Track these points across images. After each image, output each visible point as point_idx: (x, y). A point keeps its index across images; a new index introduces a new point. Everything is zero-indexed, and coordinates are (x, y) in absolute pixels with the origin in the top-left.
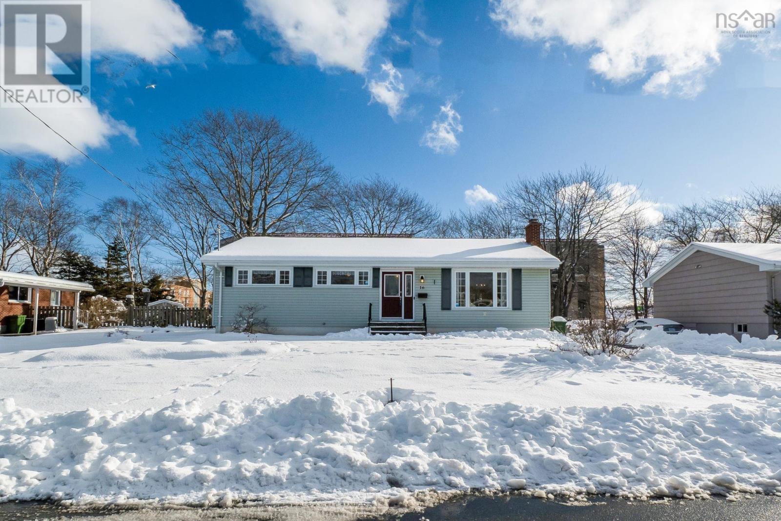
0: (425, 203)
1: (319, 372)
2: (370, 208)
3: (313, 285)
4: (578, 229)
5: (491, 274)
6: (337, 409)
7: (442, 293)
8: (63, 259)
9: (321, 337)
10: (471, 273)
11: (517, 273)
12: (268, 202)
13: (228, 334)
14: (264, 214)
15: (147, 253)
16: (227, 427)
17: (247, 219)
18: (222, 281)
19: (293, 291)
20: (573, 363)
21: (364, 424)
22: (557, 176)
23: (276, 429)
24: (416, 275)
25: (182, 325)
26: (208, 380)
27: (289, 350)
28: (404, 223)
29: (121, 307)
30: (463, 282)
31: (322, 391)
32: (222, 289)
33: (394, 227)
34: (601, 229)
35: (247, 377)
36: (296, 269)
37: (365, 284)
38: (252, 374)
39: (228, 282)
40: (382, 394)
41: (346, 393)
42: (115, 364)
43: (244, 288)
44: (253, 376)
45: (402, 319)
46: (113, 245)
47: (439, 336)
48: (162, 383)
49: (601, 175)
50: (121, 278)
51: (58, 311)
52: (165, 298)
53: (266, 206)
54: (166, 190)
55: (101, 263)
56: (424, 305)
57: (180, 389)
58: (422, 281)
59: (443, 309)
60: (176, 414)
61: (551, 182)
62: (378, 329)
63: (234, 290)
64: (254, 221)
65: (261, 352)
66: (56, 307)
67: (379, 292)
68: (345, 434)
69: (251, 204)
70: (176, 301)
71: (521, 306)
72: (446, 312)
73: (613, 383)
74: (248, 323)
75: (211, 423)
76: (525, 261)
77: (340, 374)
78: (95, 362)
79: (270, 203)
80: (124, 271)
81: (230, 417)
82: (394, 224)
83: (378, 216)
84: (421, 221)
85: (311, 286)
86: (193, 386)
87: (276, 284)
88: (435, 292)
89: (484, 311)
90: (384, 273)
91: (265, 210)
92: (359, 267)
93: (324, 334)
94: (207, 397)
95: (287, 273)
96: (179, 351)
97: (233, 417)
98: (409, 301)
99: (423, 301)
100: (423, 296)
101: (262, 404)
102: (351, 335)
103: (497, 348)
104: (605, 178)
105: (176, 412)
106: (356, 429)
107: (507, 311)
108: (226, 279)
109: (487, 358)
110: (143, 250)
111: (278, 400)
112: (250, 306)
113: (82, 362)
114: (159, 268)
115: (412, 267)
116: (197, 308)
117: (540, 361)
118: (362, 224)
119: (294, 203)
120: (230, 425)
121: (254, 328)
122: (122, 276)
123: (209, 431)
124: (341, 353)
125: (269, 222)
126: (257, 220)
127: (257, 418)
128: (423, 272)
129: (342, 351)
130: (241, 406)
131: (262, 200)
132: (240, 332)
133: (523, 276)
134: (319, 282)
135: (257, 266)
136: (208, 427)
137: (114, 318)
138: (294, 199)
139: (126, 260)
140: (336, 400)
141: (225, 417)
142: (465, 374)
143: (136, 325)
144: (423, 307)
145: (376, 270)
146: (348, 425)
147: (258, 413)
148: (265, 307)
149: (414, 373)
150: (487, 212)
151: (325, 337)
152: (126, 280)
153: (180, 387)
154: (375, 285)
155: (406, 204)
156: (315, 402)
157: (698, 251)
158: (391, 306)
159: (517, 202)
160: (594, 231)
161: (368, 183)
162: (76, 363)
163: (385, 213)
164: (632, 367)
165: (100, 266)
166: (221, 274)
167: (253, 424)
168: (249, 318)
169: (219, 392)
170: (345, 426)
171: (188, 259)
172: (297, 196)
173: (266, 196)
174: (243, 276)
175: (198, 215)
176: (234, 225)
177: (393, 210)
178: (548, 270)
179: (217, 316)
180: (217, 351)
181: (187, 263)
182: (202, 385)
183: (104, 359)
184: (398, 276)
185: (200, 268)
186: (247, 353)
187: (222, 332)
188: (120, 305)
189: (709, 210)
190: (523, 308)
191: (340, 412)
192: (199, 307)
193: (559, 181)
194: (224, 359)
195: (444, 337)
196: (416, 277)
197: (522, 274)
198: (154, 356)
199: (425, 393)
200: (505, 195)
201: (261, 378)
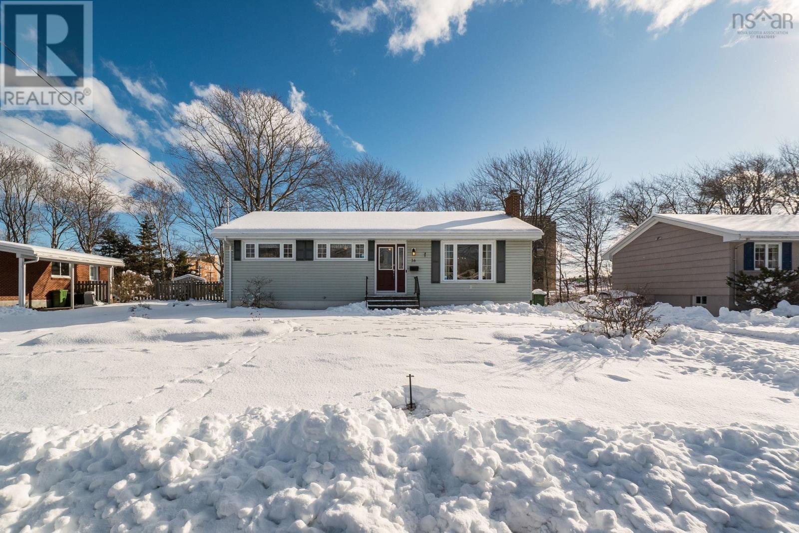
0: (407, 181)
1: (323, 360)
2: (361, 187)
3: (314, 258)
4: (541, 204)
5: (477, 246)
6: (353, 435)
7: (432, 266)
8: (105, 238)
9: (323, 312)
10: (458, 245)
11: (501, 244)
12: (273, 180)
13: (237, 308)
14: (270, 191)
15: (174, 231)
16: (206, 463)
17: (255, 197)
18: (232, 255)
19: (295, 264)
20: (599, 348)
21: (390, 458)
22: (523, 152)
23: (271, 471)
24: (408, 247)
25: (201, 299)
26: (201, 372)
27: (292, 329)
28: (389, 201)
29: (148, 282)
30: (451, 255)
31: (331, 403)
32: (232, 263)
33: (381, 204)
34: (560, 204)
35: (245, 368)
36: (299, 242)
37: (361, 257)
38: (250, 363)
39: (237, 257)
40: (400, 395)
41: (357, 395)
42: (109, 348)
43: (252, 262)
44: (252, 366)
45: (395, 293)
46: (144, 224)
47: (435, 311)
48: (148, 377)
49: (561, 151)
50: (153, 255)
51: (95, 286)
52: (190, 273)
53: (272, 183)
54: (186, 171)
55: (135, 242)
56: (416, 278)
57: (166, 388)
58: (414, 254)
59: (433, 282)
60: (140, 442)
61: (518, 159)
62: (376, 304)
63: (242, 264)
64: (261, 199)
65: (263, 333)
66: (93, 282)
67: (374, 266)
68: (366, 481)
69: (259, 182)
70: (199, 275)
71: (505, 279)
72: (436, 285)
73: (663, 378)
74: (256, 297)
75: (185, 457)
76: (509, 231)
77: (347, 363)
78: (91, 346)
79: (275, 180)
80: (155, 247)
81: (212, 443)
82: (381, 201)
83: (367, 194)
84: (403, 197)
85: (312, 259)
86: (183, 381)
87: (280, 258)
88: (425, 264)
89: (471, 284)
90: (378, 246)
91: (271, 188)
92: (355, 240)
93: (324, 308)
94: (195, 400)
95: (291, 246)
96: (179, 332)
97: (215, 445)
98: (401, 274)
99: (415, 274)
100: (414, 269)
101: (255, 421)
102: (350, 309)
103: (502, 326)
104: (565, 153)
105: (140, 438)
106: (382, 471)
107: (491, 284)
108: (235, 252)
109: (501, 342)
110: (170, 228)
111: (276, 412)
112: (257, 280)
113: (77, 347)
114: (184, 245)
115: (404, 239)
116: (217, 282)
117: (563, 345)
118: (354, 201)
119: (296, 180)
120: (210, 459)
121: (261, 302)
122: (154, 252)
123: (179, 473)
124: (345, 333)
125: (274, 200)
126: (264, 198)
127: (247, 445)
128: (414, 244)
129: (346, 331)
130: (228, 425)
131: (269, 179)
132: (248, 307)
133: (506, 248)
134: (320, 256)
135: (263, 239)
136: (178, 466)
137: (143, 292)
138: (296, 176)
139: (156, 238)
140: (351, 422)
141: (205, 446)
142: (486, 363)
143: (162, 299)
144: (414, 280)
145: (371, 243)
146: (370, 463)
147: (250, 434)
148: (270, 281)
149: (428, 362)
150: (460, 189)
151: (326, 312)
152: (157, 256)
153: (167, 385)
154: (371, 258)
155: (391, 182)
156: (324, 424)
157: (659, 223)
158: (386, 280)
159: (487, 178)
160: (555, 206)
161: (359, 163)
162: (71, 347)
163: (373, 191)
164: (667, 353)
165: (135, 244)
166: (230, 247)
167: (242, 456)
168: (257, 292)
169: (210, 391)
170: (365, 465)
171: (208, 236)
172: (298, 174)
173: (271, 174)
174: (250, 251)
175: (215, 194)
176: (244, 202)
177: (379, 187)
178: (530, 241)
179: (228, 290)
180: (218, 331)
181: (207, 240)
182: (193, 381)
183: (101, 342)
184: (390, 249)
185: (218, 244)
186: (249, 333)
187: (232, 306)
188: (148, 280)
189: (657, 185)
190: (506, 281)
191: (356, 439)
192: (219, 280)
193: (525, 157)
194: (225, 341)
195: (440, 312)
196: (408, 250)
197: (506, 246)
198: (154, 338)
199: (450, 394)
200: (476, 172)
201: (260, 369)
